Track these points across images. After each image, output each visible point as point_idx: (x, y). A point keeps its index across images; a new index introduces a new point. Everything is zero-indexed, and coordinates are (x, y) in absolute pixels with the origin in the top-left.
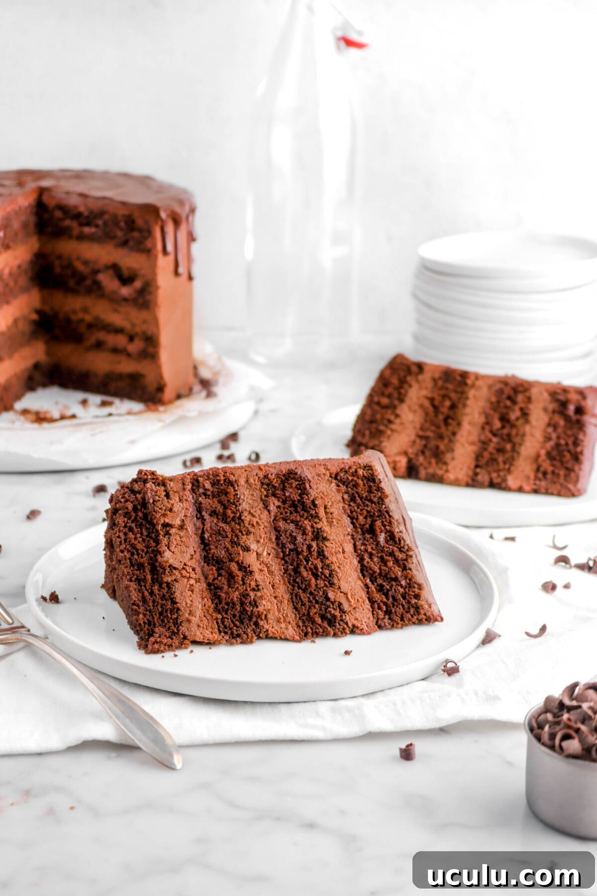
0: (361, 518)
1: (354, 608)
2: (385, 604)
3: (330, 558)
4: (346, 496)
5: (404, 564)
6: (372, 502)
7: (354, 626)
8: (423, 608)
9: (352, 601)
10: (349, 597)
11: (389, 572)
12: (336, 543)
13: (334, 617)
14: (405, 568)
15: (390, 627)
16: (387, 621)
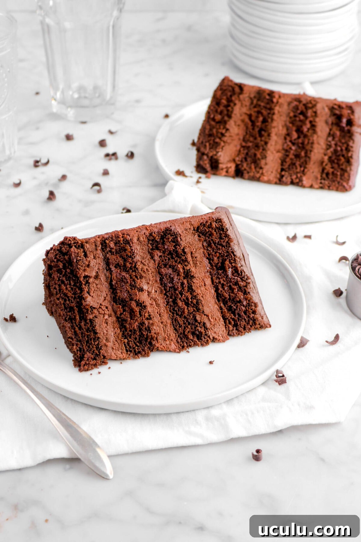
0: (216, 258)
1: (214, 325)
2: (233, 319)
3: (196, 291)
4: (205, 244)
5: (245, 289)
6: (223, 246)
7: (214, 338)
8: (258, 320)
9: (212, 320)
10: (210, 318)
11: (235, 297)
12: (200, 279)
13: (201, 333)
14: (245, 293)
15: (236, 335)
16: (235, 331)
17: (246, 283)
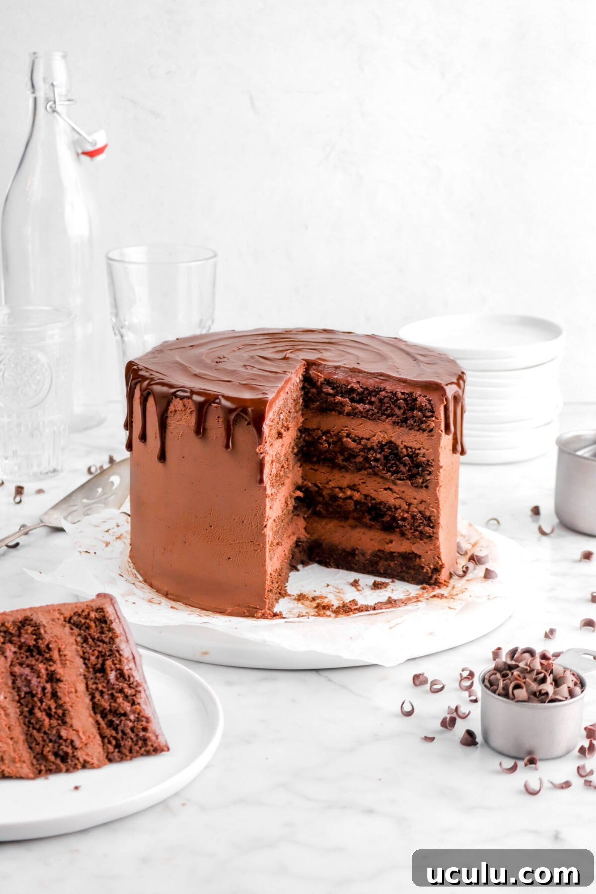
0: (93, 658)
1: (86, 744)
2: (115, 738)
3: (62, 699)
4: (79, 639)
5: (133, 700)
6: (104, 642)
7: (85, 761)
8: (150, 740)
9: (84, 737)
10: (81, 734)
11: (118, 708)
12: (69, 683)
13: (66, 754)
14: (133, 703)
15: (119, 759)
16: (116, 754)
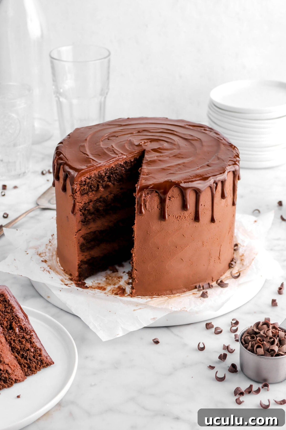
0: (5, 323)
1: (14, 371)
2: (27, 363)
5: (30, 340)
6: (8, 313)
7: (16, 380)
8: (44, 361)
9: (12, 367)
10: (10, 366)
11: (25, 347)
13: (6, 378)
14: (31, 343)
15: (31, 374)
16: (29, 372)
17: (30, 335)
